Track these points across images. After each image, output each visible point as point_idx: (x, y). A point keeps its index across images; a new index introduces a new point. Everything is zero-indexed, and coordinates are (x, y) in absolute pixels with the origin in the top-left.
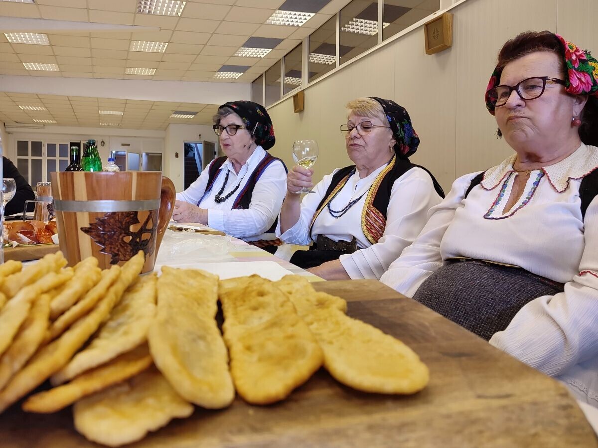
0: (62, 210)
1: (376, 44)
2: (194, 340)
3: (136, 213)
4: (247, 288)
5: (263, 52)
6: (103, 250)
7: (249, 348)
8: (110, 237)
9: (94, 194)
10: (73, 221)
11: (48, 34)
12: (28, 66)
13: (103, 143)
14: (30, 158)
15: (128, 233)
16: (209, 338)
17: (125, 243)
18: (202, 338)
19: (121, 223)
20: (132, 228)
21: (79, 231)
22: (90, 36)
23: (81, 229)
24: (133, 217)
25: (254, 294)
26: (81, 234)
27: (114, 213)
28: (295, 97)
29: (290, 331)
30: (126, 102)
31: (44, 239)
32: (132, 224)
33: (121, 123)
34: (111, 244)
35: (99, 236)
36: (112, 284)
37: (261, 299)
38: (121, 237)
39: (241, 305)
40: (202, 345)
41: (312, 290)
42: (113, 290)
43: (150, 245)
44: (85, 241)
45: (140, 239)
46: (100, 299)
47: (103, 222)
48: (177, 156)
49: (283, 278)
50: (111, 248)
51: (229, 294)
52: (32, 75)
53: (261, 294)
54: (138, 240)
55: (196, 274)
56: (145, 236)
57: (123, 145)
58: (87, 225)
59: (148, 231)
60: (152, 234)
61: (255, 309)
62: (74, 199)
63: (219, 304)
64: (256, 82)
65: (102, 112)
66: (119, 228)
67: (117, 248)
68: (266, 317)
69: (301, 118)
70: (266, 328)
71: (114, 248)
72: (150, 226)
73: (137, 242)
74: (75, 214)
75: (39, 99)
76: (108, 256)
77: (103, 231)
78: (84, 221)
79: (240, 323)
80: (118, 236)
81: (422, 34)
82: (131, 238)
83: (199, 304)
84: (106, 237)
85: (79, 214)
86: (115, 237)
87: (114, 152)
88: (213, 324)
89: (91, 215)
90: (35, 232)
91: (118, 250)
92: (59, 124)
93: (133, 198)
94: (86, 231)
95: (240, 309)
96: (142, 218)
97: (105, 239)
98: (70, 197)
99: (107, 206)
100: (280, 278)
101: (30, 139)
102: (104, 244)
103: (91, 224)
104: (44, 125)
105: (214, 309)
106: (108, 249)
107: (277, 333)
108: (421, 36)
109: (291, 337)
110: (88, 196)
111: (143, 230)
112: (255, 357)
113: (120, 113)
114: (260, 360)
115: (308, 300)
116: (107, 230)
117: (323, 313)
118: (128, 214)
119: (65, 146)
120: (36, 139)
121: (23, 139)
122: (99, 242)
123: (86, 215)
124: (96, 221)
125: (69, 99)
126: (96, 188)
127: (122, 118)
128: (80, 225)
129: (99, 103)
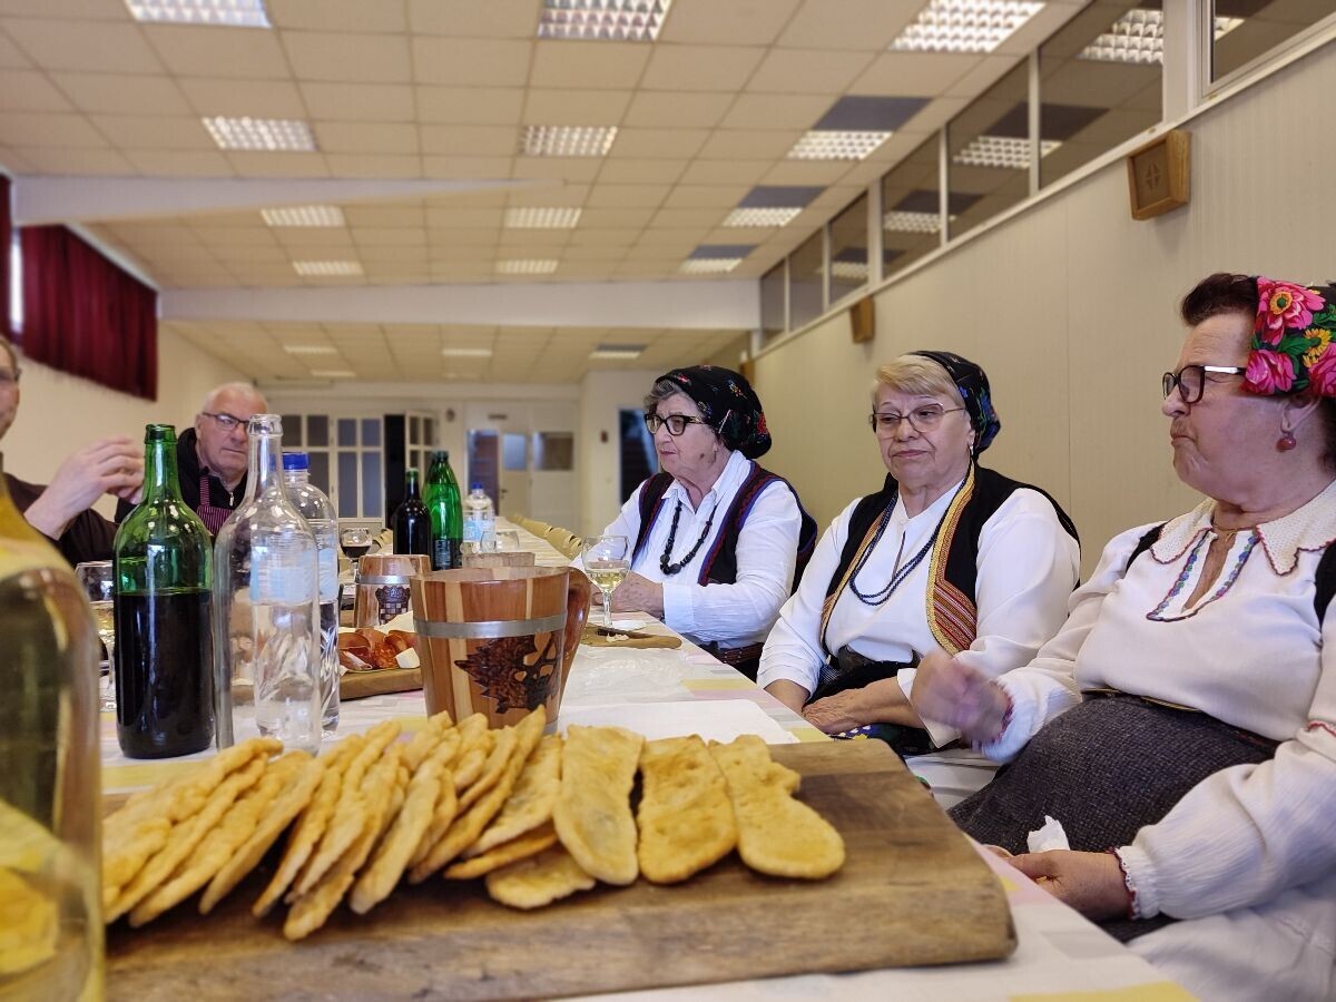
0: (427, 634)
1: (1025, 194)
2: (600, 820)
3: (532, 638)
4: (677, 756)
5: (784, 216)
6: (486, 693)
7: (661, 831)
8: (496, 675)
9: (473, 613)
10: (444, 651)
11: (343, 208)
12: (302, 268)
13: (451, 415)
14: (305, 449)
15: (521, 668)
16: (618, 819)
17: (516, 682)
18: (609, 818)
19: (511, 652)
20: (526, 660)
21: (453, 665)
22: (425, 206)
23: (456, 662)
24: (527, 643)
25: (682, 766)
26: (456, 670)
27: (501, 640)
28: (855, 310)
29: (710, 811)
30: (498, 331)
31: (384, 661)
32: (526, 654)
33: (486, 373)
34: (497, 683)
35: (480, 673)
36: (512, 756)
37: (690, 773)
38: (511, 673)
39: (666, 780)
40: (609, 824)
41: (767, 759)
42: (513, 762)
43: (552, 681)
44: (461, 680)
45: (538, 675)
46: (502, 774)
47: (485, 653)
48: (604, 437)
49: (737, 739)
50: (497, 690)
51: (653, 765)
52: (310, 284)
53: (692, 766)
54: (535, 676)
55: (614, 735)
56: (546, 670)
57: (490, 417)
58: (463, 657)
59: (548, 662)
60: (555, 666)
61: (682, 785)
62: (445, 621)
63: (639, 777)
64: (770, 277)
65: (450, 352)
66: (509, 660)
67: (506, 690)
68: (690, 794)
69: (869, 356)
70: (685, 809)
71: (502, 690)
72: (551, 655)
73: (535, 681)
74: (447, 641)
75: (324, 332)
76: (494, 703)
77: (487, 665)
78: (459, 652)
79: (660, 802)
80: (508, 673)
81: (1122, 177)
82: (525, 674)
83: (610, 779)
84: (490, 674)
85: (452, 641)
86: (503, 673)
87: (473, 432)
88: (624, 803)
89: (469, 642)
90: (371, 649)
91: (507, 693)
92: (361, 379)
93: (528, 617)
94: (463, 665)
95: (664, 784)
96: (540, 645)
97: (489, 677)
98: (441, 617)
99: (490, 630)
100: (731, 740)
101: (304, 411)
102: (487, 684)
103: (469, 656)
104: (333, 381)
105: (629, 784)
106: (493, 691)
107: (696, 814)
108: (1121, 181)
109: (709, 818)
110: (465, 616)
111: (543, 661)
112: (666, 839)
113: (485, 353)
114: (671, 842)
115: (755, 774)
116: (491, 664)
117: (765, 790)
118: (521, 640)
119: (376, 422)
120: (318, 411)
121: (291, 411)
122: (481, 682)
123: (462, 643)
124: (476, 652)
125: (382, 329)
126: (477, 605)
127: (490, 361)
128: (454, 658)
129: (442, 335)
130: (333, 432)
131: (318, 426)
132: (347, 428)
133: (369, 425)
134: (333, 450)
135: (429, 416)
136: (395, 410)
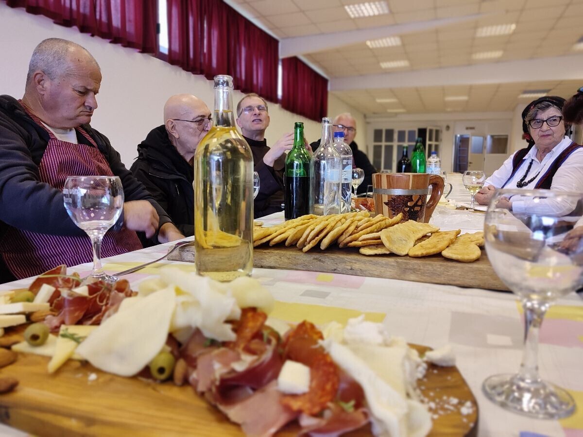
0: (376, 193)
2: (401, 240)
3: (411, 196)
6: (394, 214)
8: (398, 208)
9: (390, 186)
10: (380, 198)
11: (402, 37)
12: (384, 65)
13: (448, 128)
14: (383, 144)
15: (407, 206)
17: (405, 211)
19: (404, 201)
20: (409, 204)
21: (383, 203)
22: (437, 31)
24: (409, 198)
26: (384, 205)
27: (400, 196)
30: (471, 88)
32: (409, 202)
33: (466, 107)
34: (398, 210)
35: (392, 207)
38: (404, 208)
40: (404, 242)
43: (419, 213)
44: (386, 209)
45: (414, 210)
47: (394, 200)
52: (387, 72)
55: (428, 226)
56: (417, 209)
57: (467, 128)
59: (418, 205)
62: (381, 188)
65: (447, 99)
66: (403, 203)
72: (420, 203)
73: (413, 212)
75: (392, 92)
77: (394, 204)
78: (385, 199)
79: (428, 242)
80: (402, 207)
82: (408, 209)
84: (396, 207)
85: (383, 196)
86: (400, 208)
87: (459, 136)
89: (389, 196)
92: (409, 112)
93: (410, 188)
94: (386, 204)
96: (415, 198)
99: (398, 192)
101: (384, 127)
102: (394, 211)
103: (388, 201)
104: (396, 114)
105: (420, 236)
106: (396, 213)
110: (388, 186)
111: (416, 205)
113: (464, 98)
116: (396, 204)
118: (407, 196)
119: (413, 132)
120: (389, 127)
121: (378, 127)
122: (392, 210)
123: (387, 196)
124: (391, 199)
125: (417, 90)
126: (392, 183)
127: (467, 102)
128: (384, 201)
129: (444, 91)
130: (396, 136)
131: (390, 134)
132: (401, 134)
133: (411, 133)
134: (395, 144)
135: (438, 128)
136: (422, 126)
